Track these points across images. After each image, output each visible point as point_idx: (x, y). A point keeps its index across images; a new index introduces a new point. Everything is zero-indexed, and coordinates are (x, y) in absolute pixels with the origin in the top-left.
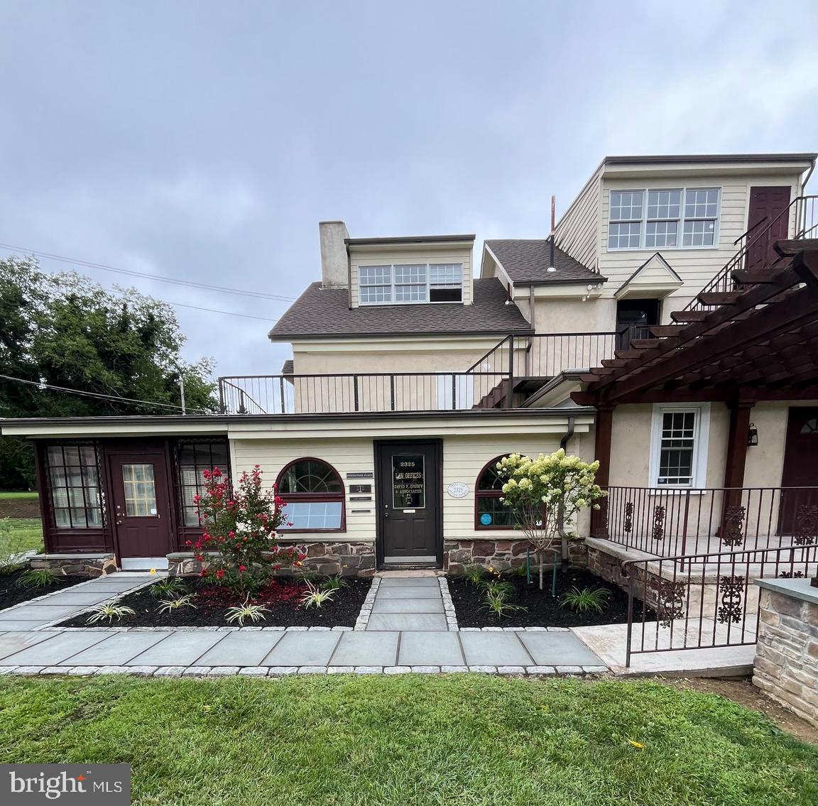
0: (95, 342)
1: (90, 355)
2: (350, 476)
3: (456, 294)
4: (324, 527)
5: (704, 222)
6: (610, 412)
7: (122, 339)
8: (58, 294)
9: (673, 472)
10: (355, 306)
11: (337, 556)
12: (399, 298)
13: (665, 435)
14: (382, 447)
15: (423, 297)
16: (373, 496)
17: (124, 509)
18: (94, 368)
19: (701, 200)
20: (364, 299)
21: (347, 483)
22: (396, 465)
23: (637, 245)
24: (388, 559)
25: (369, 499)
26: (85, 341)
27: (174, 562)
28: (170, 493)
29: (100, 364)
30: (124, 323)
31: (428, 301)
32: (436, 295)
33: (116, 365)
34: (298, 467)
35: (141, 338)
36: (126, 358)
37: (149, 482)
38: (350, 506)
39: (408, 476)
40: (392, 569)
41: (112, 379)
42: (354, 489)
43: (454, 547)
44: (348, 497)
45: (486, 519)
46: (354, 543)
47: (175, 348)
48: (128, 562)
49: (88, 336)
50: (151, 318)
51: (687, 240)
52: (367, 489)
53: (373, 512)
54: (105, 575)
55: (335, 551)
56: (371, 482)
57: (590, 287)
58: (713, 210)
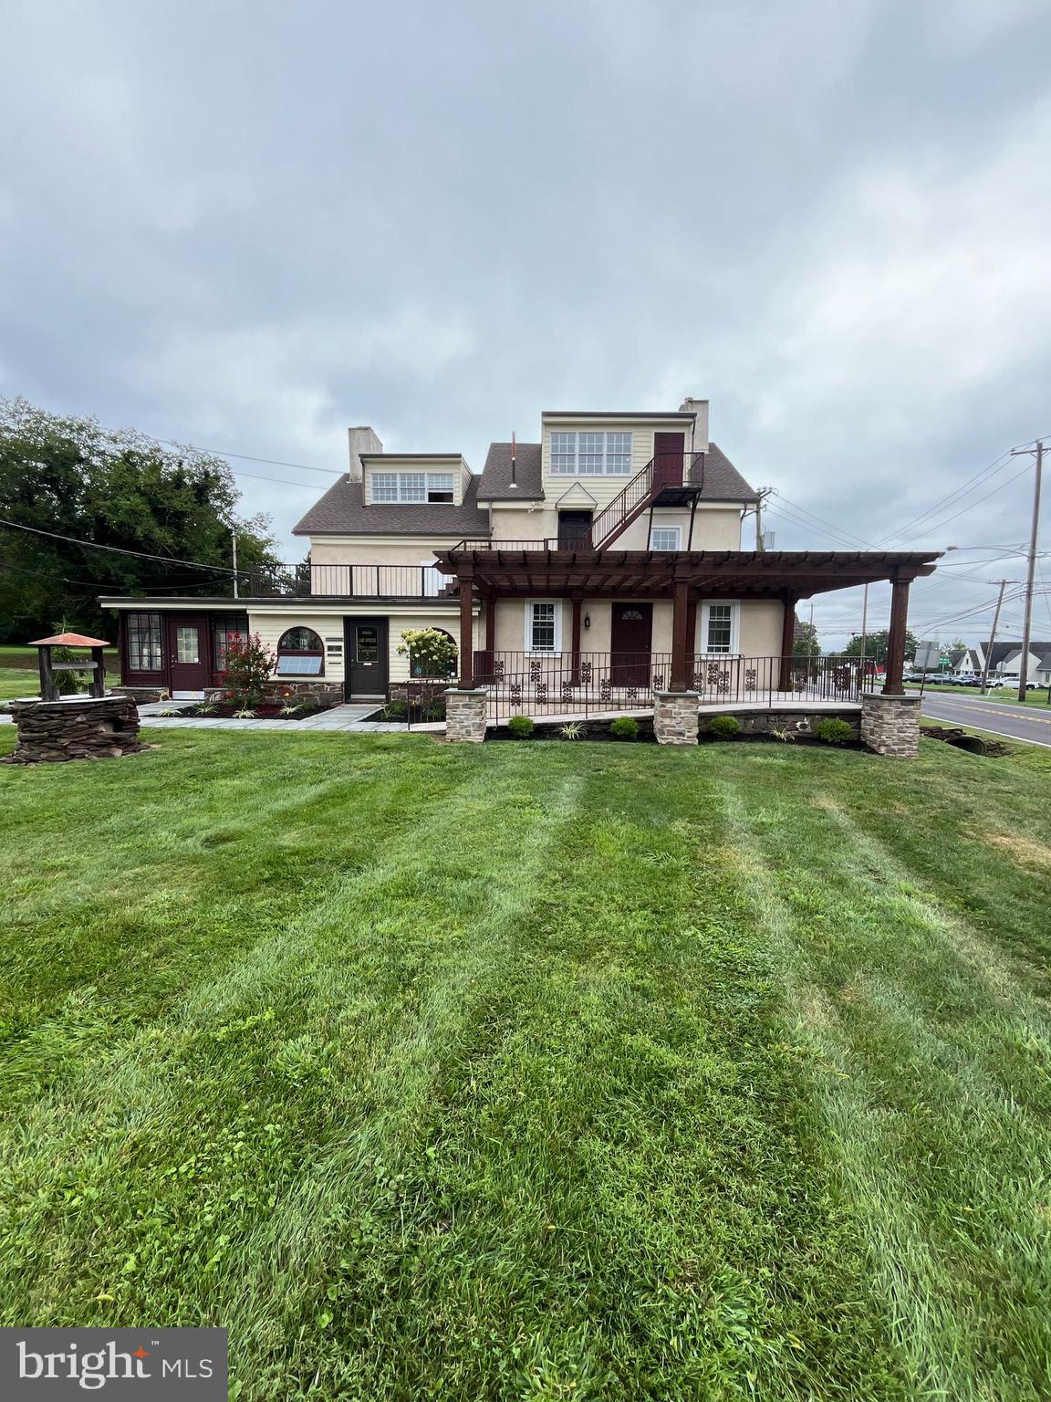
0: (149, 499)
1: (144, 514)
2: (328, 640)
3: (449, 497)
4: (309, 672)
5: (620, 457)
6: (494, 603)
7: (177, 496)
8: (115, 450)
9: (543, 643)
10: (367, 504)
11: (317, 693)
12: (404, 498)
13: (535, 618)
14: (349, 621)
15: (423, 498)
16: (343, 653)
17: (176, 658)
18: (147, 526)
19: (619, 440)
20: (376, 498)
21: (326, 644)
22: (360, 631)
23: (573, 472)
24: (353, 696)
25: (340, 655)
26: (139, 501)
27: (209, 694)
28: (208, 648)
29: (153, 522)
30: (178, 480)
31: (426, 501)
32: (433, 497)
33: (169, 522)
34: (295, 633)
35: (195, 495)
36: (179, 515)
37: (194, 641)
38: (327, 659)
39: (367, 640)
40: (355, 703)
41: (164, 537)
42: (330, 648)
43: (395, 689)
44: (326, 653)
45: (419, 670)
46: (328, 684)
47: (230, 504)
48: (177, 694)
49: (143, 494)
50: (207, 474)
51: (610, 470)
52: (339, 648)
53: (343, 664)
54: (161, 701)
55: (316, 689)
56: (342, 644)
57: (533, 503)
58: (628, 448)
